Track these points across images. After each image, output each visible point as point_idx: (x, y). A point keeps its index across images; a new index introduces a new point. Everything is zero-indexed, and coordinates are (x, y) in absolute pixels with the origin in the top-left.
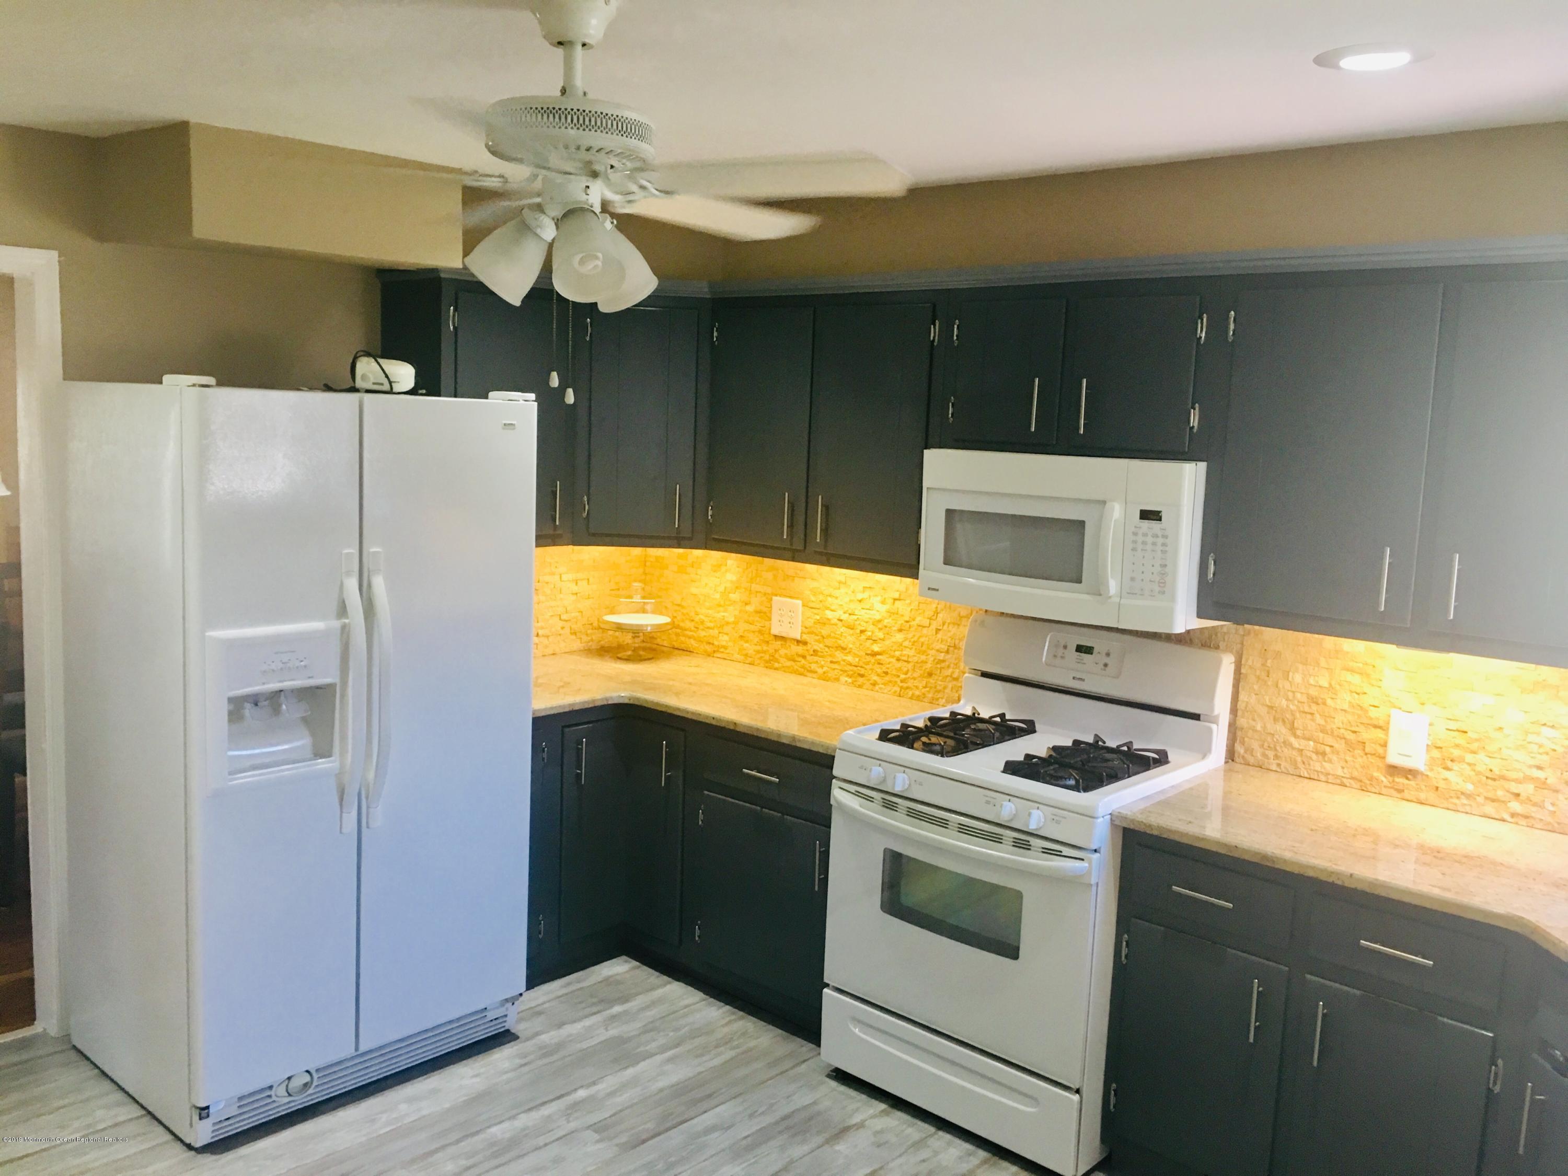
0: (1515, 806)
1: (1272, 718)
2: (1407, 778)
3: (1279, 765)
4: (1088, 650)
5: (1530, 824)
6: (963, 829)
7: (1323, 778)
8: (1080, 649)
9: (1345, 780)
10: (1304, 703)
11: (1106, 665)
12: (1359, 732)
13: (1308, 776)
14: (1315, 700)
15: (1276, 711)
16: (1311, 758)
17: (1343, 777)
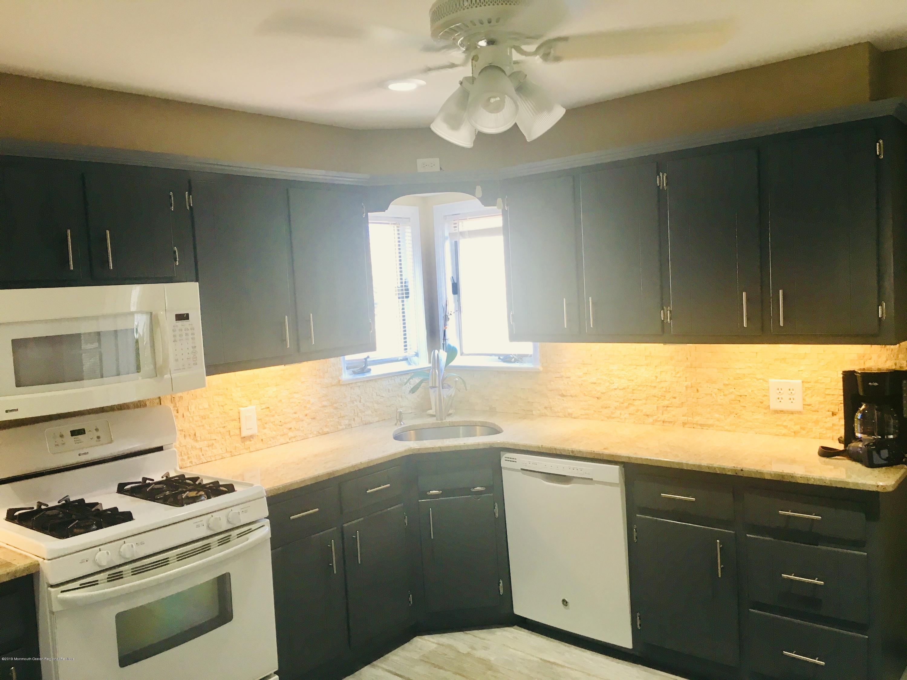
0: (291, 434)
1: (183, 436)
2: (250, 441)
3: (191, 462)
4: (81, 432)
5: (297, 440)
6: (181, 557)
7: (213, 459)
8: (74, 433)
9: (223, 455)
10: (198, 421)
11: (98, 437)
12: (226, 426)
13: (206, 461)
14: (203, 417)
15: (185, 432)
16: (206, 451)
17: (222, 454)
